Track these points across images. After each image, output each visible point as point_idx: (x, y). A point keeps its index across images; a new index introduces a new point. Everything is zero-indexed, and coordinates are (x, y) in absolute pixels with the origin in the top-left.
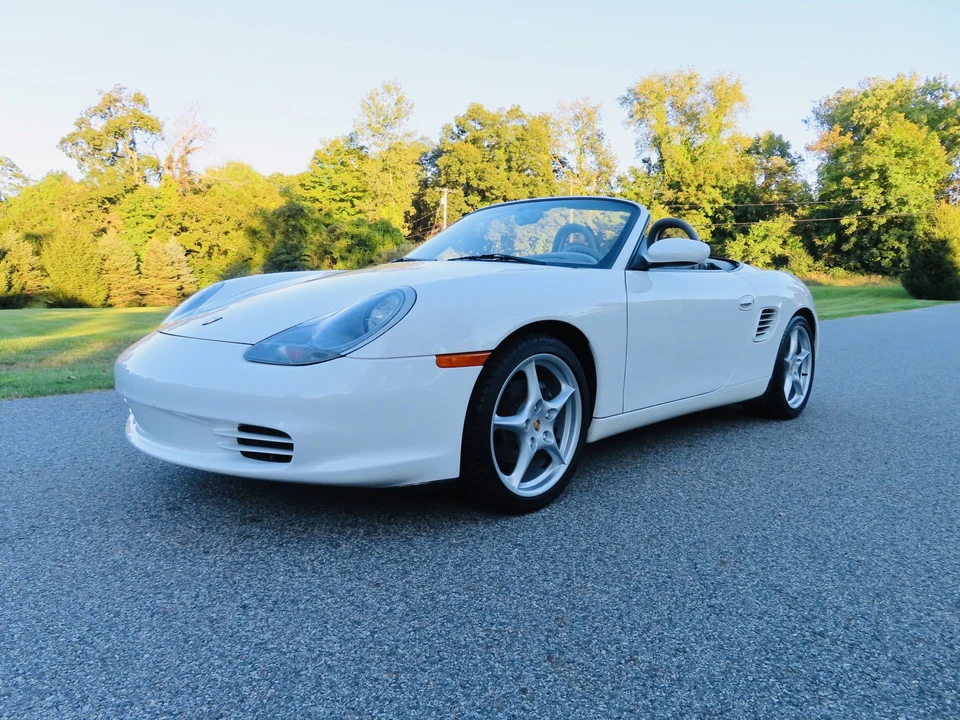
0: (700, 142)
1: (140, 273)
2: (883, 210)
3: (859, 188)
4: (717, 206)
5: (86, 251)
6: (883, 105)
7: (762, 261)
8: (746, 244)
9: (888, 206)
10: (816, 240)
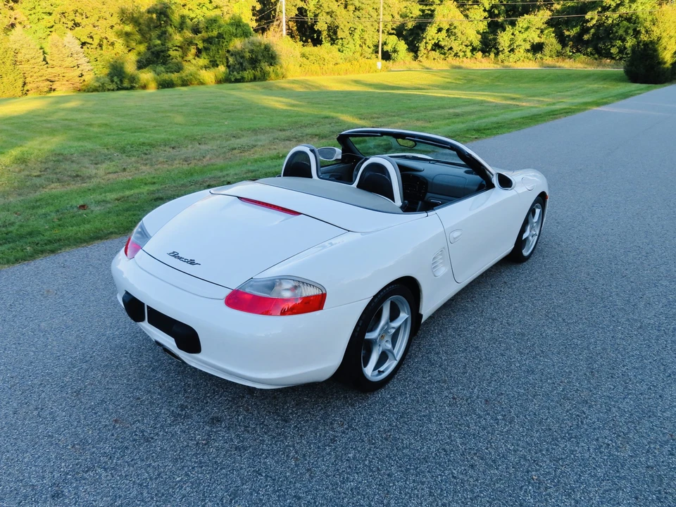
1: (47, 63)
2: (617, 6)
7: (523, 48)
8: (513, 34)
9: (622, 4)
10: (565, 31)
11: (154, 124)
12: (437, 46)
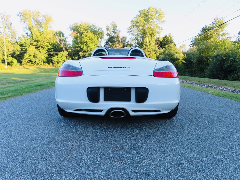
0: (42, 30)
3: (82, 46)
4: (49, 48)
6: (85, 28)
8: (57, 58)
9: (88, 51)
10: (74, 58)
12: (30, 61)
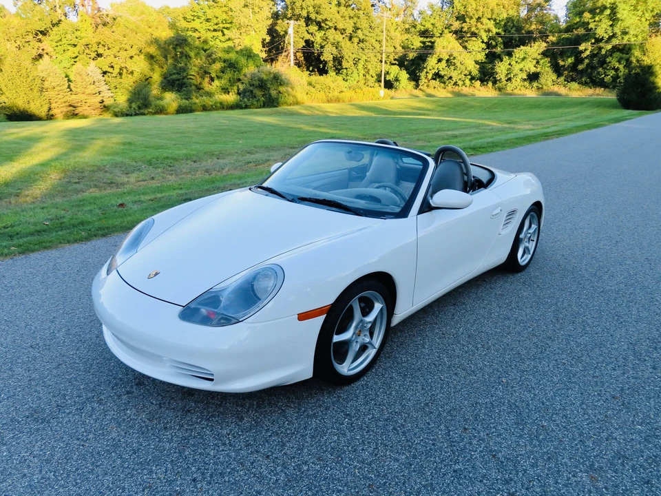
1: (71, 90)
2: (610, 38)
3: (595, 21)
4: (491, 34)
5: (29, 74)
7: (520, 77)
8: (510, 64)
9: (614, 36)
10: (560, 61)
11: (174, 143)
12: (437, 76)
